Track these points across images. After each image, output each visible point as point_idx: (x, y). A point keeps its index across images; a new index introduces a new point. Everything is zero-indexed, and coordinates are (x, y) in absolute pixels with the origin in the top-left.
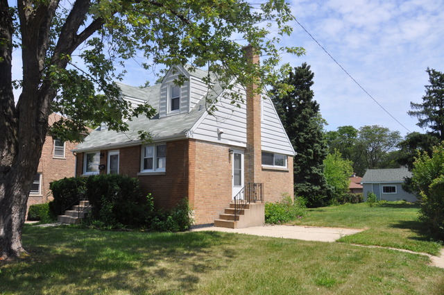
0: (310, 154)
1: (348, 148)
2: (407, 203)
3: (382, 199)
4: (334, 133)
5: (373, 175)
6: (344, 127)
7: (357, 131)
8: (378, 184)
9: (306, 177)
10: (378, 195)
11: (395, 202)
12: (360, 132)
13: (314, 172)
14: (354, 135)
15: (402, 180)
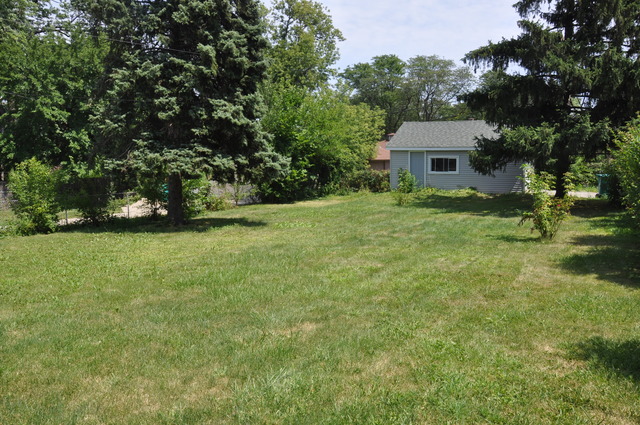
0: (207, 61)
1: (387, 93)
2: (479, 195)
3: (429, 186)
4: (366, 66)
5: (413, 135)
6: (383, 57)
7: (404, 65)
8: (422, 152)
9: (196, 131)
10: (420, 176)
11: (452, 193)
12: (409, 67)
13: (219, 114)
14: (399, 70)
15: (470, 144)
